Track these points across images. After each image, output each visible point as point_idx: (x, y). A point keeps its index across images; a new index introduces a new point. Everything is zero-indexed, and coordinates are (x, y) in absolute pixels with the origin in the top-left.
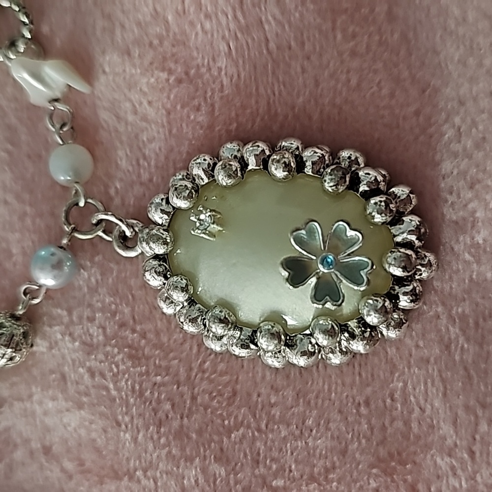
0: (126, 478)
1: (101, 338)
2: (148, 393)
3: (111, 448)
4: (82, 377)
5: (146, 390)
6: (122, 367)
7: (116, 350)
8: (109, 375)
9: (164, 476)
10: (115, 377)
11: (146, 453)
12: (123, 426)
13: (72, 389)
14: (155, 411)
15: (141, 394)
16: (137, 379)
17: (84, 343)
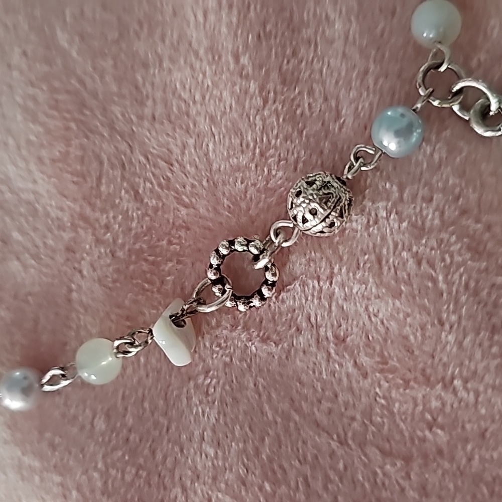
0: (439, 386)
1: (437, 221)
2: (484, 293)
3: (427, 348)
4: (404, 264)
5: (483, 289)
6: (458, 259)
7: (454, 238)
8: (439, 265)
9: (490, 391)
10: (447, 270)
11: (470, 360)
12: (447, 327)
13: (388, 275)
14: (490, 315)
15: (476, 293)
16: (474, 275)
17: (413, 225)
